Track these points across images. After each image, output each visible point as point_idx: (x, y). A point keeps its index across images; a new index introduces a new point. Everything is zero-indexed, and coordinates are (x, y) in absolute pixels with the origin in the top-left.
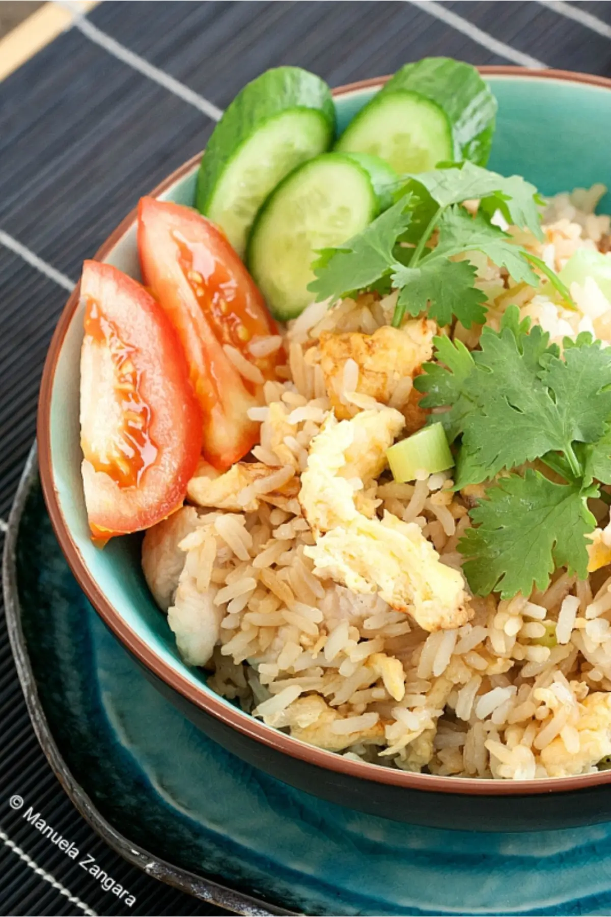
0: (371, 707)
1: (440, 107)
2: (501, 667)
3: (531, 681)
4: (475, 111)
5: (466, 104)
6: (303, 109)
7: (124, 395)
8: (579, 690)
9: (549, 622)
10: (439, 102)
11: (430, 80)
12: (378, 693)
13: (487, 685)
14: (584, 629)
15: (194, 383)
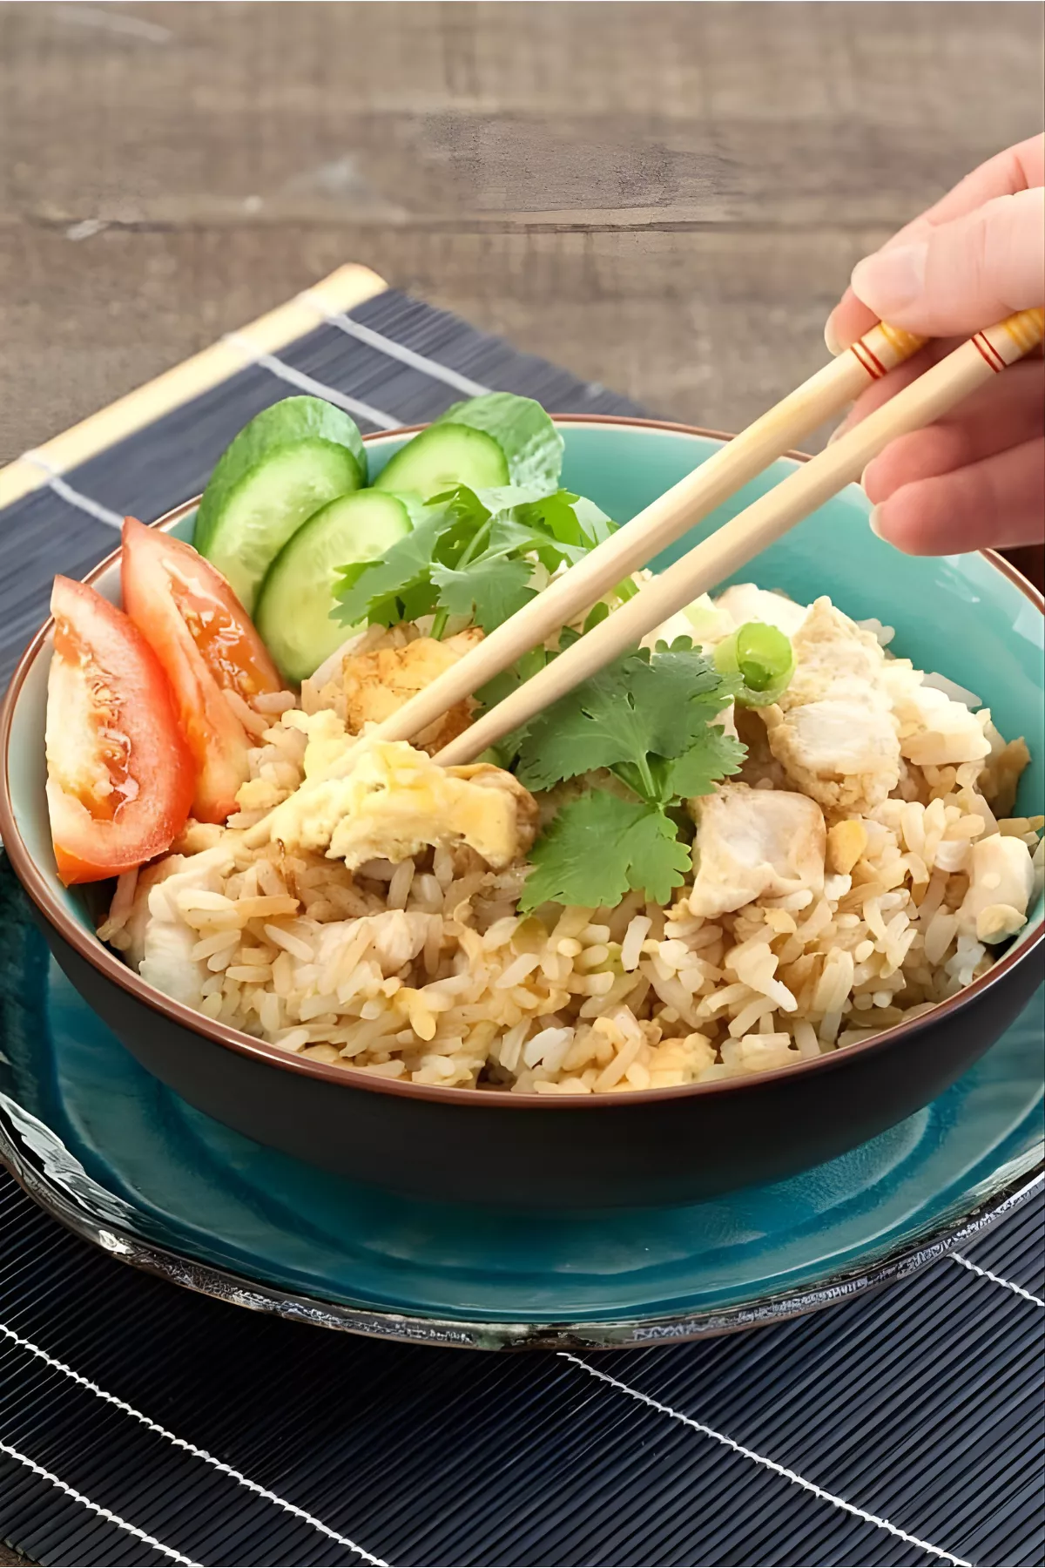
0: (395, 1055)
1: (494, 440)
2: (555, 1002)
3: (591, 1021)
4: (537, 447)
5: (527, 439)
6: (326, 443)
7: (99, 721)
8: (648, 1029)
9: (613, 944)
10: (493, 434)
11: (482, 413)
12: (404, 1037)
13: (537, 1026)
14: (657, 954)
15: (186, 724)
